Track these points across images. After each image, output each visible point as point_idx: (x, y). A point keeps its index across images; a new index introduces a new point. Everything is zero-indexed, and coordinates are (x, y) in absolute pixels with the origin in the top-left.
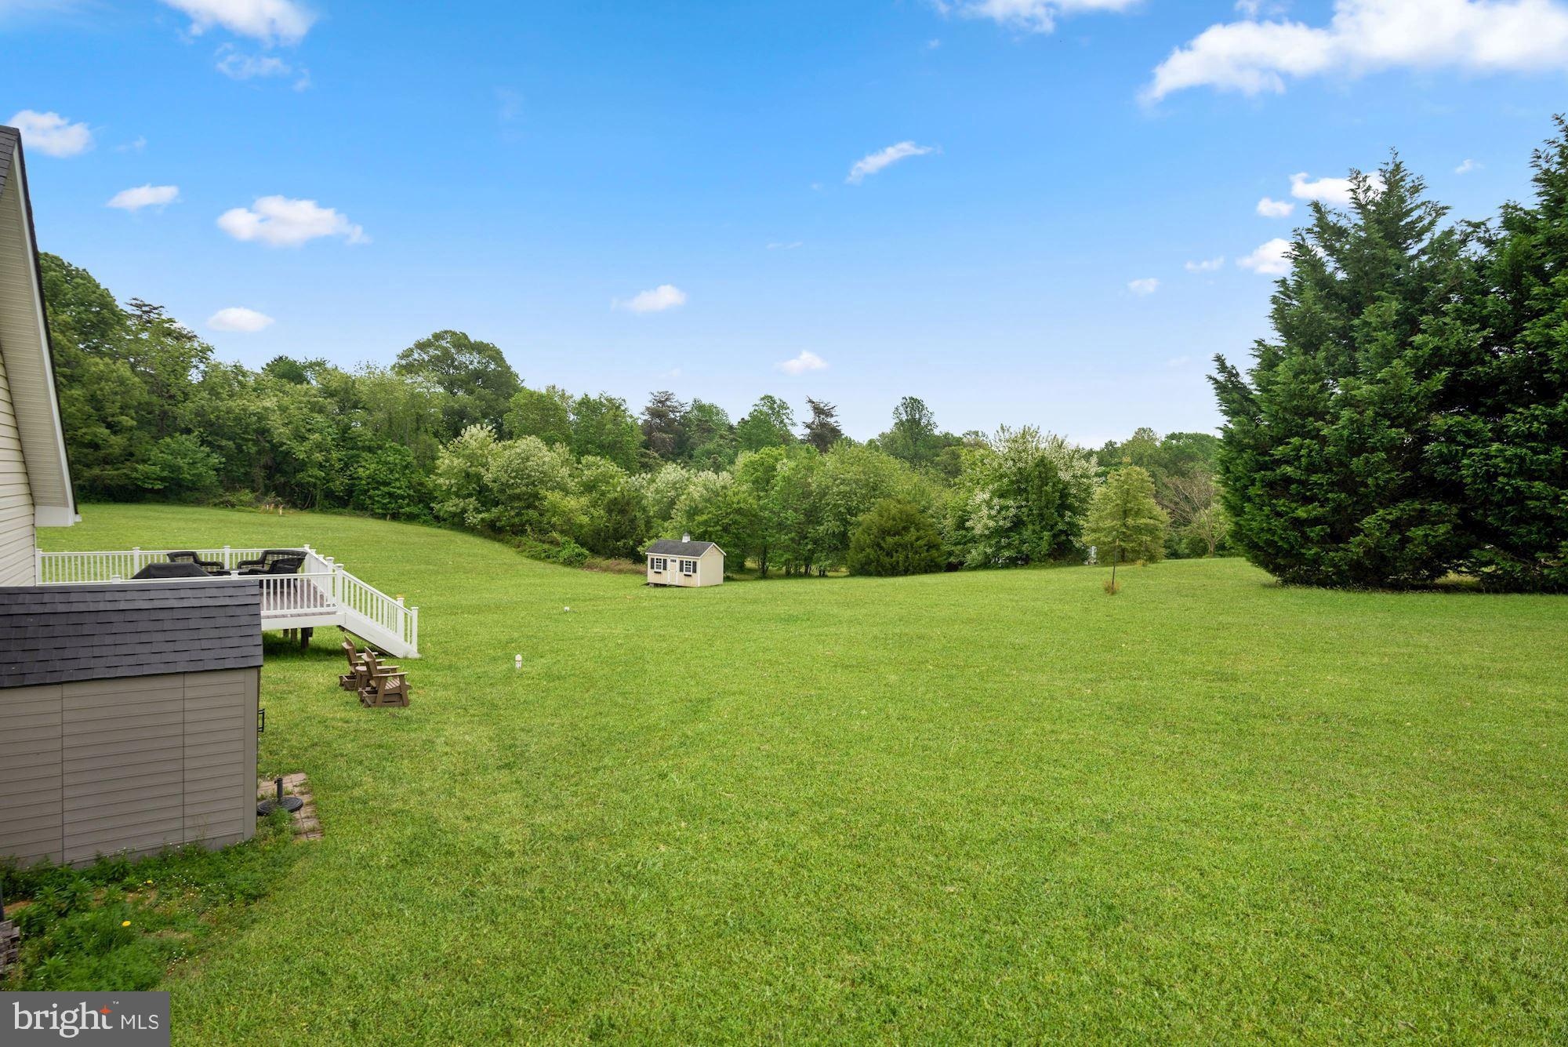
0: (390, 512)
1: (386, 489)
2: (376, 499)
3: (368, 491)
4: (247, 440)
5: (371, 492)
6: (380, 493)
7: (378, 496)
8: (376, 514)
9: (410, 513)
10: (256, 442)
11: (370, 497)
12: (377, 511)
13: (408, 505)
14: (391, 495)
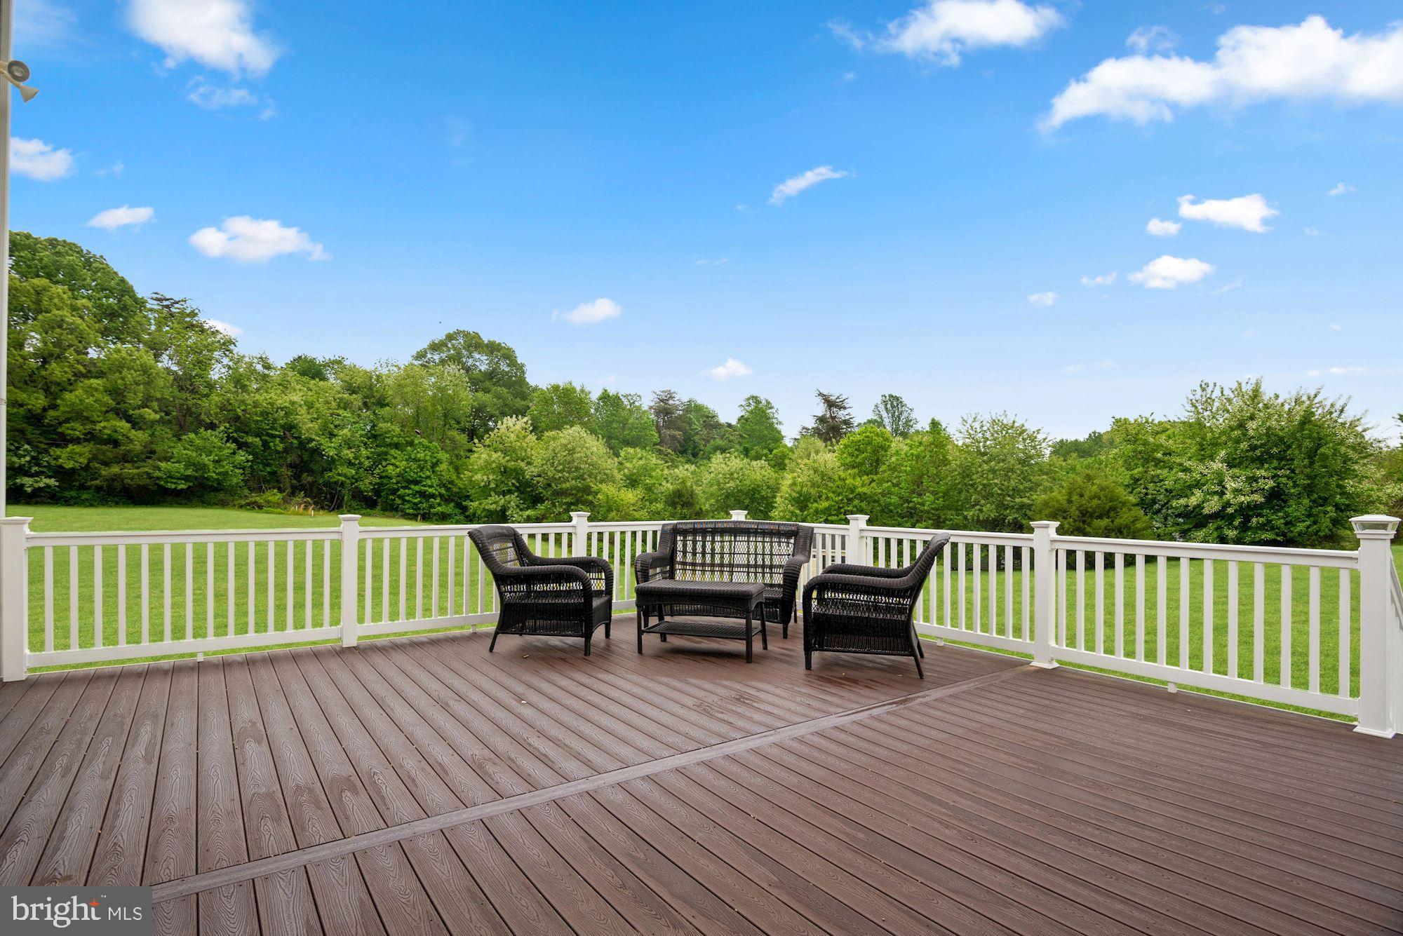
0: (421, 512)
1: (417, 488)
2: (407, 498)
3: (398, 490)
4: (273, 436)
5: (402, 492)
6: (410, 492)
7: (409, 495)
8: (409, 514)
9: (442, 513)
10: (283, 439)
11: (401, 497)
12: (407, 511)
13: (439, 505)
14: (423, 494)
